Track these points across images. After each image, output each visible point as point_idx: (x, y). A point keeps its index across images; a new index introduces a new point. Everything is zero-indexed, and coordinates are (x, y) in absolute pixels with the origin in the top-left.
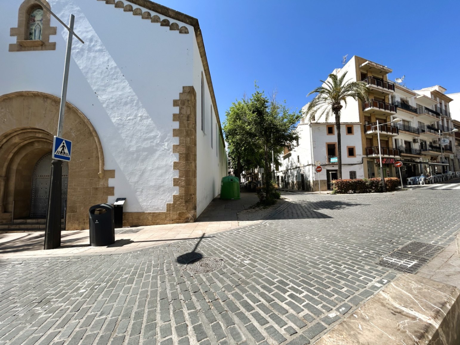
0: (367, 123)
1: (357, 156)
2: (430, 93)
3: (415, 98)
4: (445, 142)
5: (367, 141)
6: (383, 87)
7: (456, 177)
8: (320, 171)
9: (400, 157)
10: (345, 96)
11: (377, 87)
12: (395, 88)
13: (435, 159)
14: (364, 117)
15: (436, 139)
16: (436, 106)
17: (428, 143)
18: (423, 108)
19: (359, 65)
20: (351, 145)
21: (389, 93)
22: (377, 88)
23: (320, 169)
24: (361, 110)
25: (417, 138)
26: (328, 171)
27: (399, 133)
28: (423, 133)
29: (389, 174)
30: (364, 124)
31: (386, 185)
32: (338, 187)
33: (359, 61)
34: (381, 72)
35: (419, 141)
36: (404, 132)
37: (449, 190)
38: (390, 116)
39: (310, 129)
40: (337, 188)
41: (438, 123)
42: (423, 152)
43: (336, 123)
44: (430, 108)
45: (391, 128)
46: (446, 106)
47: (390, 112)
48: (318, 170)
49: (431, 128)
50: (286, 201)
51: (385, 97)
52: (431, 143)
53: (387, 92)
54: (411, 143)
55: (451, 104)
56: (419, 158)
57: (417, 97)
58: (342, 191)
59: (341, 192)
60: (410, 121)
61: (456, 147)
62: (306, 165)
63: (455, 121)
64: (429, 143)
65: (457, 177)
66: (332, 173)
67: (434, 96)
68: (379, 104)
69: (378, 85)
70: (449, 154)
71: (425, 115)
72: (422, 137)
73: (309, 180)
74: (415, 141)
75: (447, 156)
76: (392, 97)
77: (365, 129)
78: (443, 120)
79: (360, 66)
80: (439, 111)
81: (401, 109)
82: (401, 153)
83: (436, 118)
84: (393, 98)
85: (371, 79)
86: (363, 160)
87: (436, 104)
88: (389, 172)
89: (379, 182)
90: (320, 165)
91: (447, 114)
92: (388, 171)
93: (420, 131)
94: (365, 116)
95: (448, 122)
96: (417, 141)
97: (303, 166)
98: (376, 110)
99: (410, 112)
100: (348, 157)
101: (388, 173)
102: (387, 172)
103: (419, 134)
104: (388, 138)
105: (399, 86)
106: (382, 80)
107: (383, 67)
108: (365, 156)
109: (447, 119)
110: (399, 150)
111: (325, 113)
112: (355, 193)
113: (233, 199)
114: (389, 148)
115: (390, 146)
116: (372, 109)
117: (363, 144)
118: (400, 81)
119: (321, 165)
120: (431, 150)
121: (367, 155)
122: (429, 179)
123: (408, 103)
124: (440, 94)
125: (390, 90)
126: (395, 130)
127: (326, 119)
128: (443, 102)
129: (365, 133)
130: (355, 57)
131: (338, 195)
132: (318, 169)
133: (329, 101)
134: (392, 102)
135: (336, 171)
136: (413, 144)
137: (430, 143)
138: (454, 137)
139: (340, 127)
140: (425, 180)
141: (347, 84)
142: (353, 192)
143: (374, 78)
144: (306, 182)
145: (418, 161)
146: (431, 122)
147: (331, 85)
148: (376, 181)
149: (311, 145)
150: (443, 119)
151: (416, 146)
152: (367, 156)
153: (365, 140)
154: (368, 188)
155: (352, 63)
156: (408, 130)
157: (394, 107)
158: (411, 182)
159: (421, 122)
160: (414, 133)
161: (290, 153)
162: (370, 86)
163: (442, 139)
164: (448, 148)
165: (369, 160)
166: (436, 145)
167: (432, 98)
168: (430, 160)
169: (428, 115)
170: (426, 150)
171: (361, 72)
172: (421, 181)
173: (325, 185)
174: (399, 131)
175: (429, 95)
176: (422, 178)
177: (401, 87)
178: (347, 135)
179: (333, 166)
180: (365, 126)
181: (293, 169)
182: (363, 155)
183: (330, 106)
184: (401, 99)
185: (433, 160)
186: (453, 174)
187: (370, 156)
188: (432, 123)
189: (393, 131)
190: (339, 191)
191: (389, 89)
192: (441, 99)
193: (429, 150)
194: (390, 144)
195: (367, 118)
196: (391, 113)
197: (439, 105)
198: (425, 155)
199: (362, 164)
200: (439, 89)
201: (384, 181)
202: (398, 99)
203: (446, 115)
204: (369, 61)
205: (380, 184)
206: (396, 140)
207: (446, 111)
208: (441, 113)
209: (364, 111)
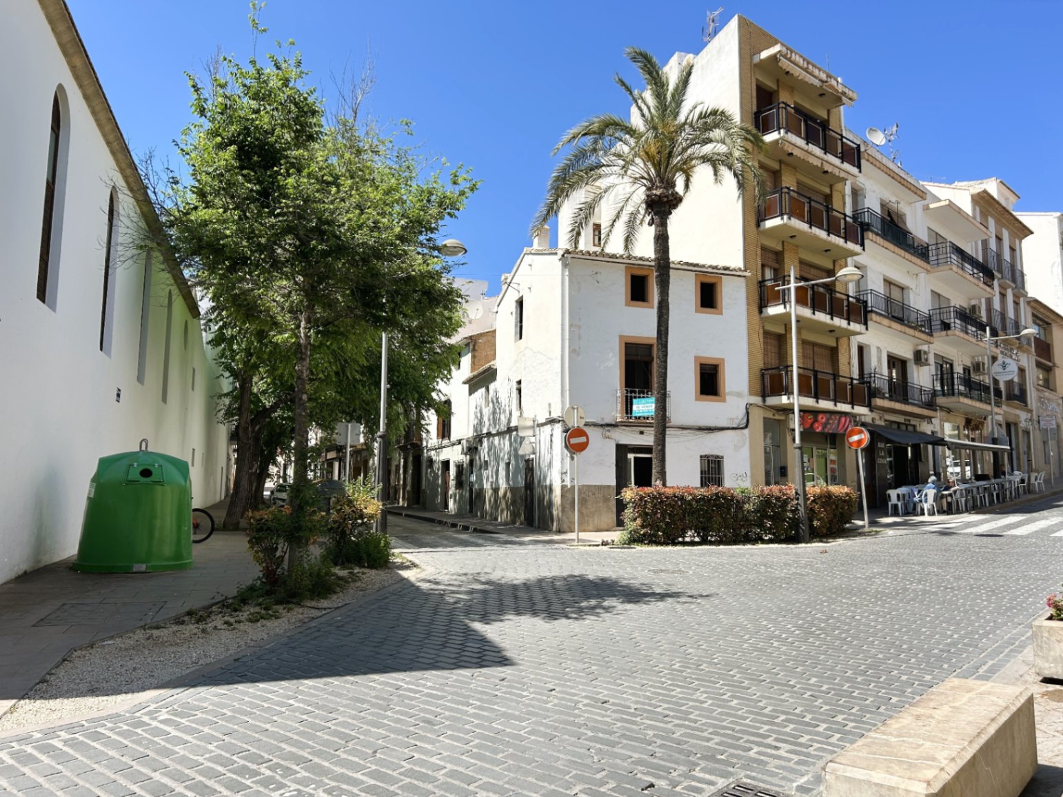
0: (769, 274)
1: (728, 398)
2: (969, 199)
3: (926, 208)
4: (1006, 371)
5: (765, 343)
6: (826, 151)
7: (1030, 492)
8: (582, 447)
9: (871, 411)
10: (691, 158)
11: (806, 147)
12: (863, 162)
13: (976, 428)
14: (759, 252)
15: (983, 356)
16: (985, 243)
17: (958, 369)
18: (948, 244)
19: (752, 56)
20: (711, 353)
21: (842, 175)
22: (807, 151)
23: (583, 439)
24: (753, 222)
25: (925, 348)
26: (622, 450)
27: (870, 323)
28: (944, 333)
29: (837, 474)
30: (760, 279)
31: (812, 514)
32: (644, 515)
33: (751, 40)
34: (822, 95)
35: (932, 360)
36: (886, 322)
37: (994, 538)
38: (846, 258)
39: (563, 275)
40: (639, 521)
41: (989, 302)
42: (941, 400)
43: (657, 259)
44: (968, 249)
45: (845, 303)
46: (1013, 250)
47: (845, 245)
48: (576, 441)
49: (968, 317)
50: (403, 579)
51: (831, 187)
52: (966, 370)
53: (836, 172)
54: (908, 364)
55: (1027, 243)
56: (930, 418)
57: (932, 206)
58: (656, 536)
59: (652, 540)
60: (908, 288)
61: (1038, 390)
62: (542, 420)
63: (1036, 301)
64: (961, 371)
65: (1035, 492)
66: (635, 458)
67: (981, 212)
68: (810, 206)
69: (808, 139)
70: (1018, 412)
71: (951, 269)
72: (939, 346)
73: (548, 483)
74: (919, 357)
75: (1011, 420)
76: (856, 193)
77: (763, 296)
78: (1003, 295)
79: (756, 59)
80: (992, 264)
81: (879, 239)
82: (875, 397)
83: (981, 285)
84: (860, 198)
85: (787, 113)
86: (748, 413)
87: (985, 237)
88: (835, 466)
89: (785, 503)
90: (583, 422)
91: (1016, 277)
92: (833, 462)
93: (936, 323)
94: (764, 249)
95: (1016, 303)
96: (926, 360)
97: (530, 423)
98: (798, 230)
99: (908, 256)
100: (697, 399)
101: (833, 470)
102: (830, 466)
103: (932, 336)
104: (837, 340)
105: (879, 156)
106: (825, 125)
107: (829, 76)
108: (757, 400)
109: (1015, 295)
110: (869, 388)
111: (624, 218)
112: (704, 542)
113: (143, 567)
114: (836, 375)
115: (843, 369)
116: (784, 225)
117: (751, 354)
118: (879, 139)
119: (587, 424)
120: (966, 396)
121: (764, 396)
122: (950, 495)
123: (905, 223)
124: (997, 206)
125: (846, 166)
126: (859, 311)
127: (628, 240)
128: (1006, 235)
129: (761, 312)
130: (740, 19)
131: (639, 549)
132: (573, 441)
133: (639, 167)
134: (855, 211)
135: (648, 450)
136: (915, 367)
137: (964, 369)
138: (1033, 358)
139: (668, 276)
140: (939, 498)
141: (697, 112)
142: (697, 539)
143: (798, 110)
144: (537, 491)
145: (926, 428)
146: (970, 299)
147: (649, 108)
148: (778, 499)
149: (563, 340)
150: (1003, 292)
151: (923, 377)
152: (764, 401)
153: (759, 340)
154: (748, 523)
155: (727, 42)
156: (901, 316)
157: (857, 230)
158: (900, 504)
159: (939, 295)
160: (914, 328)
161: (490, 368)
162: (782, 138)
163: (1000, 359)
164: (1017, 391)
165: (769, 415)
166: (981, 378)
167: (974, 218)
168: (961, 428)
169: (960, 271)
170: (952, 393)
171: (757, 80)
172: (926, 501)
173: (609, 508)
174: (869, 316)
175: (967, 206)
176: (931, 492)
177: (885, 161)
178: (697, 311)
179: (642, 433)
180: (761, 283)
181: (499, 434)
182: (751, 393)
183: (640, 194)
184: (883, 205)
185: (972, 430)
186: (1022, 481)
187: (772, 401)
188: (973, 302)
189: (851, 317)
190: (644, 535)
191: (843, 159)
192: (999, 223)
193: (961, 394)
194: (842, 359)
195: (770, 255)
196: (847, 250)
197: (993, 245)
198: (949, 411)
199: (746, 431)
200: (999, 192)
201: (806, 499)
202: (872, 203)
203: (1014, 281)
204: (783, 45)
205: (792, 511)
206: (861, 349)
207: (1013, 266)
208: (1000, 271)
209: (762, 228)
